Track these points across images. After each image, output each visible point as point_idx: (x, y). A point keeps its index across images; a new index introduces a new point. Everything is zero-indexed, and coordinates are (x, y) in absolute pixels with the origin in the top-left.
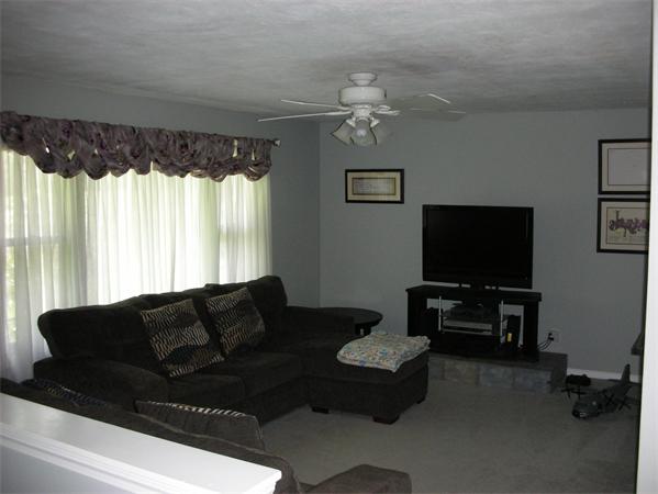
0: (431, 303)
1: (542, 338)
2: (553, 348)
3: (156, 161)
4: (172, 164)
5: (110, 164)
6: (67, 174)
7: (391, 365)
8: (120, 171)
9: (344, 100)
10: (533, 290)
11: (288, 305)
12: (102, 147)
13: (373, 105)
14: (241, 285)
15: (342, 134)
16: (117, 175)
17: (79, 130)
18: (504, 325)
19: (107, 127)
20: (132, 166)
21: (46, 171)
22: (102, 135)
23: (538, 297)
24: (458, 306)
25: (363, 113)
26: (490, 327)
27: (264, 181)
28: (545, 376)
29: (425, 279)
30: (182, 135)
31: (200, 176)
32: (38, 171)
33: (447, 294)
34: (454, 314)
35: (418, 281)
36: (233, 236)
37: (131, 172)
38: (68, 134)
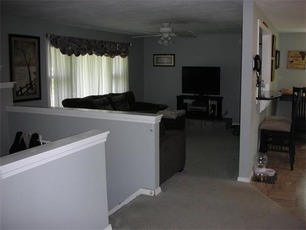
0: (185, 101)
1: (223, 113)
2: (227, 116)
3: (95, 51)
4: (99, 52)
5: (81, 51)
6: (70, 55)
7: (174, 117)
8: (84, 54)
9: (160, 31)
10: (220, 96)
11: (136, 101)
12: (79, 46)
13: (169, 33)
14: (120, 94)
15: (159, 42)
16: (83, 55)
17: (73, 40)
18: (210, 108)
19: (80, 39)
20: (88, 52)
21: (63, 54)
22: (79, 42)
23: (222, 98)
24: (194, 101)
25: (166, 35)
26: (205, 108)
27: (126, 58)
28: (224, 124)
29: (183, 92)
30: (101, 42)
31: (107, 56)
32: (61, 54)
33: (190, 98)
34: (193, 104)
35: (180, 93)
36: (117, 77)
37: (87, 54)
38: (69, 42)
